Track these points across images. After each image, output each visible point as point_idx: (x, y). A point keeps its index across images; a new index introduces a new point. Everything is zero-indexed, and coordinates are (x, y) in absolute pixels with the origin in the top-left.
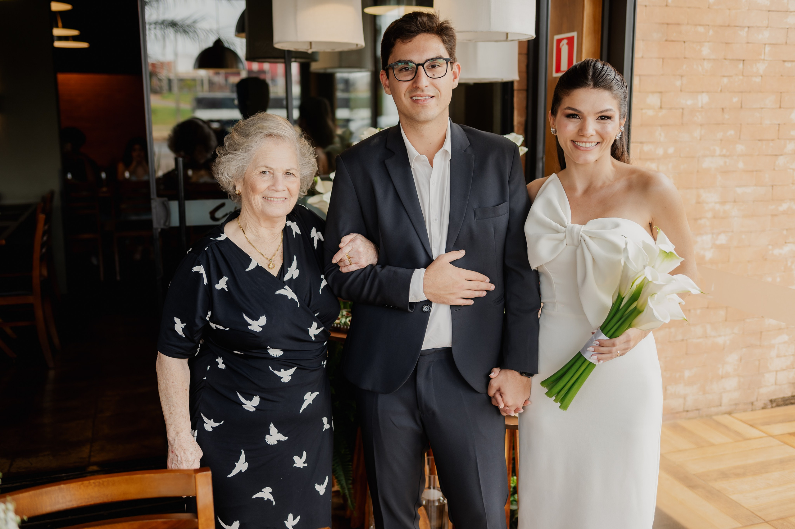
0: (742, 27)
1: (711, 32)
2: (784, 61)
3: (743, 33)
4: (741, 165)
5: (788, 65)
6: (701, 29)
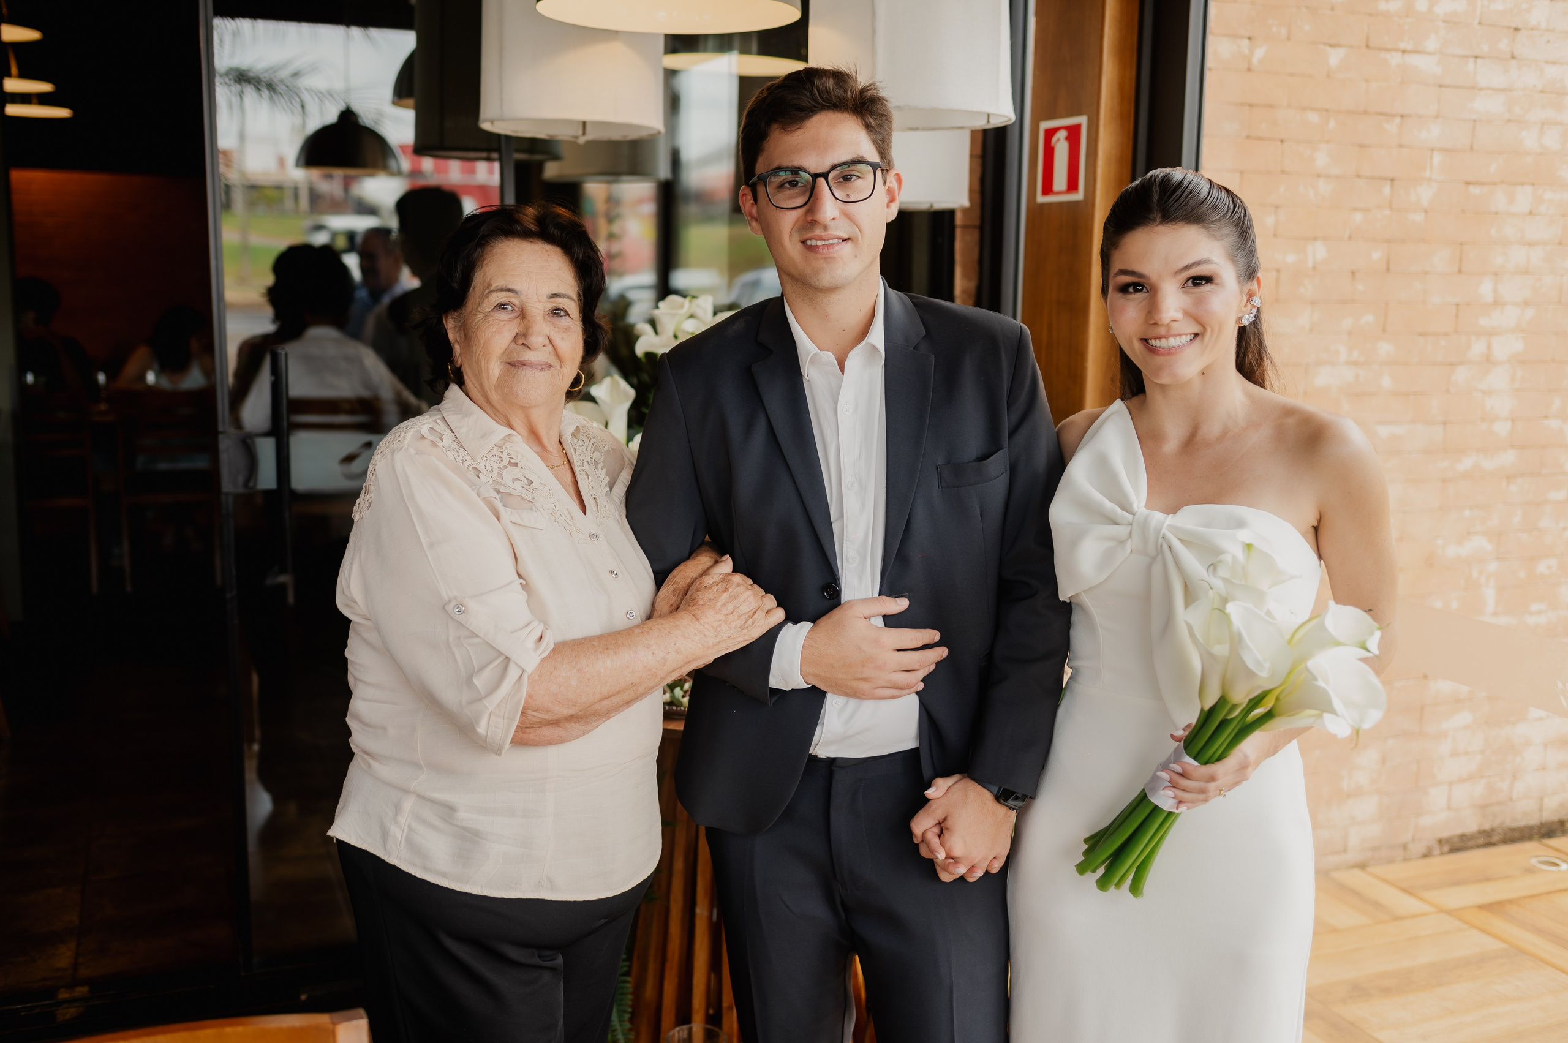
0: (1390, 116)
1: (1332, 124)
2: (1468, 183)
3: (1392, 127)
4: (1386, 382)
5: (1475, 190)
6: (1313, 118)
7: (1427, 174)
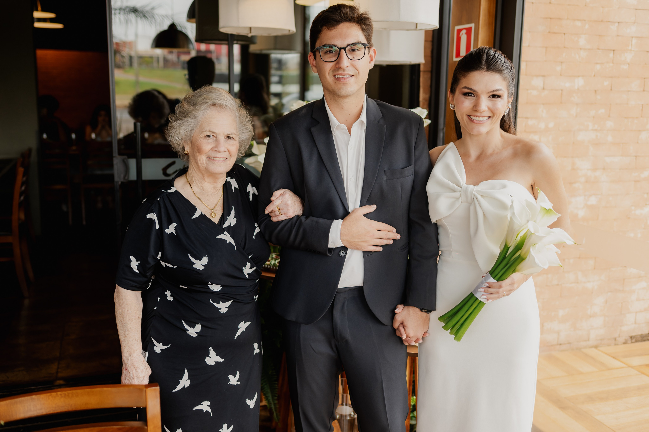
0: (613, 23)
1: (587, 26)
2: (648, 52)
3: (614, 28)
4: (610, 139)
6: (579, 24)
7: (630, 48)
